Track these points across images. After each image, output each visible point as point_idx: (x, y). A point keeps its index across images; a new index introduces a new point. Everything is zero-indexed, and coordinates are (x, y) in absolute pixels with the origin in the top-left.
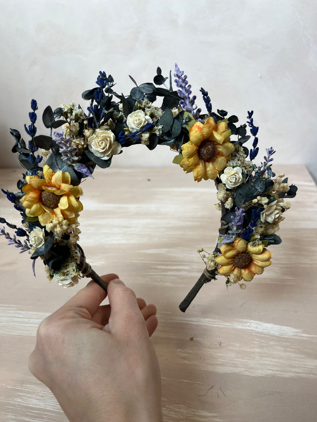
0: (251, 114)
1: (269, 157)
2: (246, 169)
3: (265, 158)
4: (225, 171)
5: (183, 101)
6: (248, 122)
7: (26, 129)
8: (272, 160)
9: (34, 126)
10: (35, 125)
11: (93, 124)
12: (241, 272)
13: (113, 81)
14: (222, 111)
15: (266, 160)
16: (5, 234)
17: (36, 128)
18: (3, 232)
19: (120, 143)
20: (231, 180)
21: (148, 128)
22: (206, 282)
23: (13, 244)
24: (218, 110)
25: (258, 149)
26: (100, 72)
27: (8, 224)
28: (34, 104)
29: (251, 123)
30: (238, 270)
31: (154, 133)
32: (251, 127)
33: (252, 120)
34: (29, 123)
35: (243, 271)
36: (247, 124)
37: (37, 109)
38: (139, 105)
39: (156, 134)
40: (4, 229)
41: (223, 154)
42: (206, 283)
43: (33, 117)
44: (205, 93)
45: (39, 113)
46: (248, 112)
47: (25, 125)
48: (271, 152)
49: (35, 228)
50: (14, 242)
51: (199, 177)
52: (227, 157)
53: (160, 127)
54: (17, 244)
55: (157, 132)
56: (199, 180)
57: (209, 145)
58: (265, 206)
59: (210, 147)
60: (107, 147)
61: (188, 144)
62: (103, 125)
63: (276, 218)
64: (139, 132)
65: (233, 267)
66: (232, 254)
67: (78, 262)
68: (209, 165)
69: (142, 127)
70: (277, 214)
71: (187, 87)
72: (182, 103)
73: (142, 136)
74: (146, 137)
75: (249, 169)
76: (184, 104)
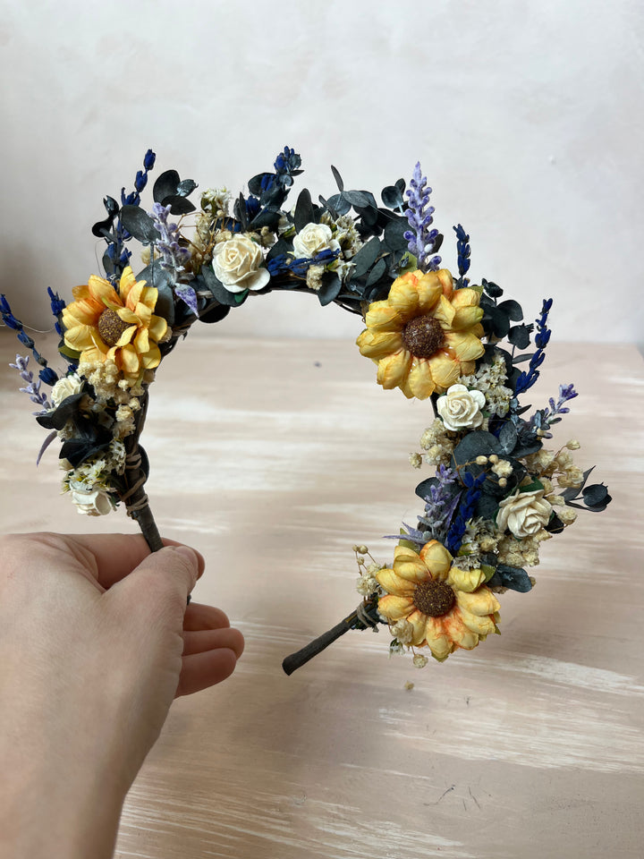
0: (548, 305)
1: (560, 404)
2: (495, 402)
3: (552, 401)
4: (449, 391)
5: (412, 234)
6: (537, 321)
7: (123, 195)
8: (565, 411)
9: (138, 196)
10: (140, 194)
13: (300, 165)
14: (492, 284)
15: (553, 408)
16: (23, 369)
17: (140, 200)
18: (22, 363)
19: (270, 272)
20: (452, 409)
22: (354, 626)
23: (30, 393)
24: (484, 281)
25: (538, 373)
26: (286, 148)
27: (36, 353)
28: (150, 160)
29: (542, 323)
31: (334, 271)
32: (539, 330)
33: (545, 318)
34: (131, 189)
36: (536, 324)
37: (151, 169)
38: (329, 218)
39: (336, 274)
40: (25, 360)
41: (455, 354)
42: (353, 629)
43: (141, 181)
44: (463, 238)
45: (153, 176)
46: (544, 301)
47: (123, 189)
48: (568, 393)
51: (389, 378)
52: (464, 366)
53: (349, 264)
54: (37, 397)
55: (340, 272)
56: (387, 383)
57: (427, 322)
58: (503, 479)
59: (428, 326)
60: (239, 267)
61: (382, 304)
62: (250, 230)
63: (528, 524)
64: (309, 260)
65: (409, 606)
66: (413, 573)
67: (118, 468)
68: (420, 364)
69: (316, 253)
70: (532, 515)
71: (426, 208)
72: (408, 237)
73: (309, 268)
74: (315, 271)
75: (502, 404)
76: (411, 239)
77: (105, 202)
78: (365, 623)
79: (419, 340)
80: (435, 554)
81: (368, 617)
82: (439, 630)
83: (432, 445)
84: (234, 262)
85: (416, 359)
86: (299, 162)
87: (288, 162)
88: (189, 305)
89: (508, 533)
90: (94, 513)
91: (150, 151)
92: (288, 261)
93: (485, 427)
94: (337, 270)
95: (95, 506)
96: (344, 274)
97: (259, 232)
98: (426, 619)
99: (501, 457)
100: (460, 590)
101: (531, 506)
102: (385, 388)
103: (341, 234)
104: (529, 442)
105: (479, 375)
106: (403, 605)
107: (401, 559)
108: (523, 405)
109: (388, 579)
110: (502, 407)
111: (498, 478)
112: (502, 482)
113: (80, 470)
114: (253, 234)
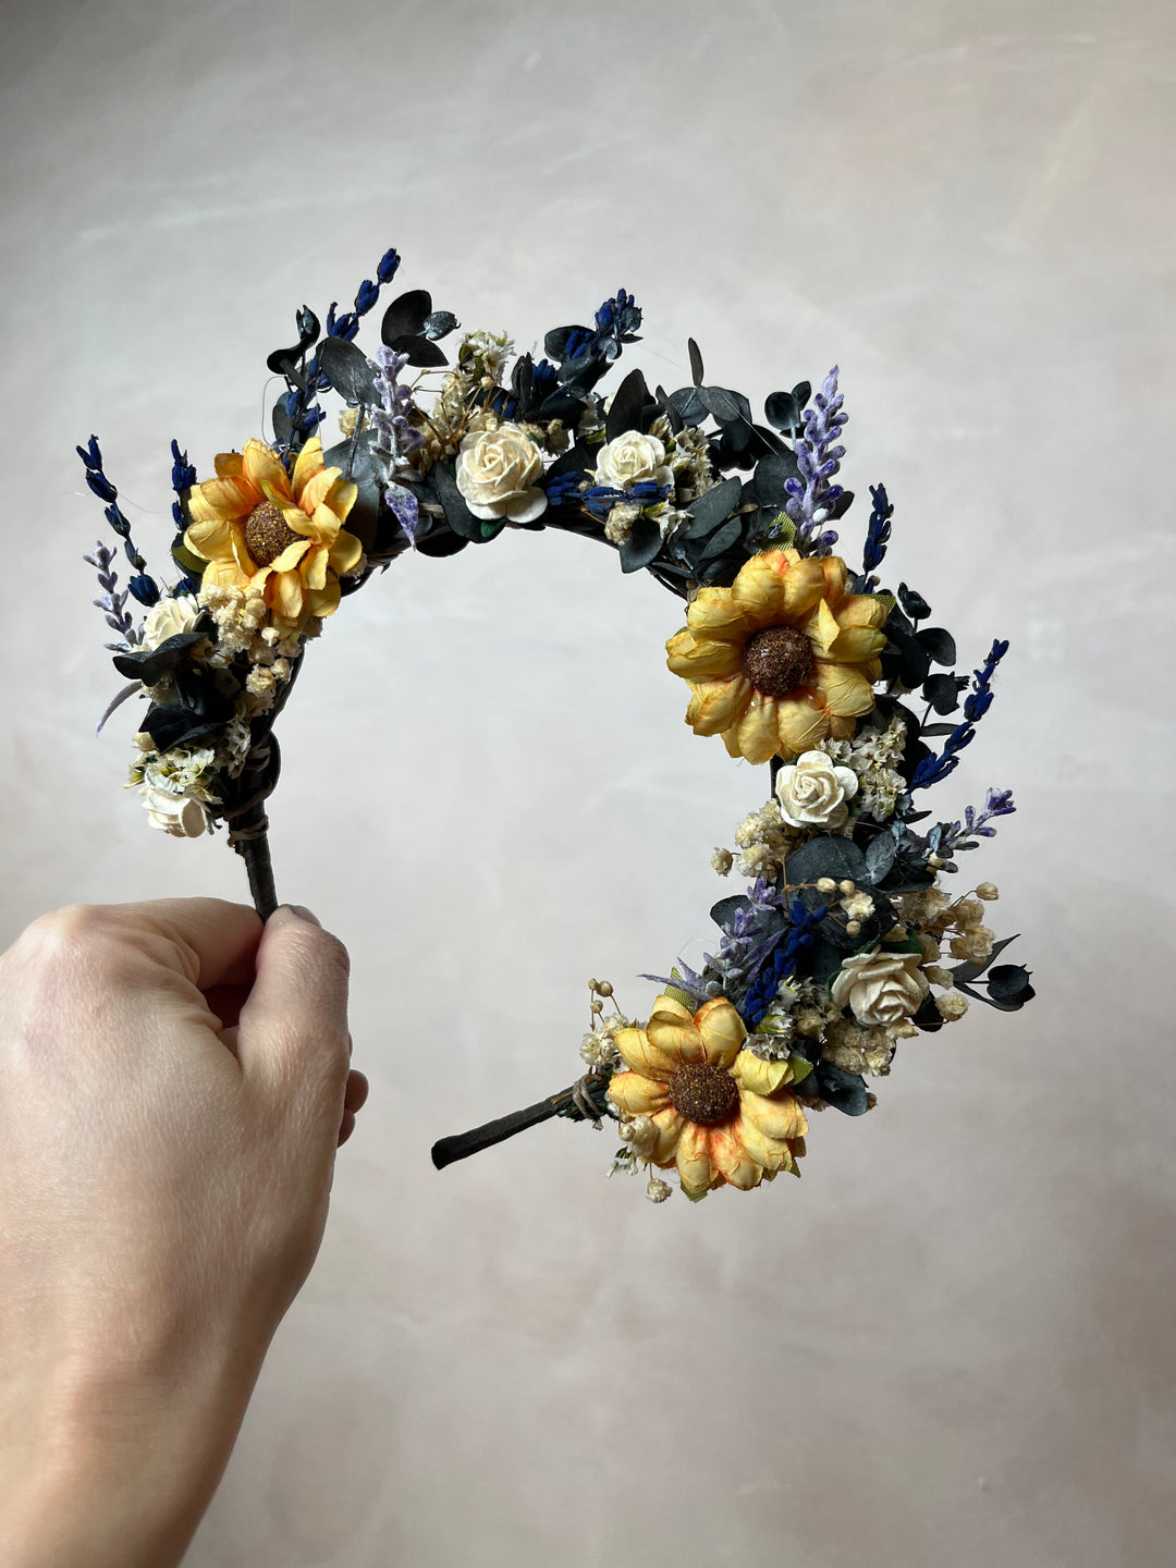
0: (1000, 649)
1: (983, 819)
2: (873, 794)
3: (970, 812)
4: (803, 758)
5: (799, 484)
6: (976, 672)
7: (332, 315)
8: (988, 833)
9: (356, 322)
10: (360, 319)
11: (508, 407)
12: (678, 1134)
13: (638, 327)
14: (915, 596)
15: (970, 823)
16: (105, 567)
17: (358, 329)
18: (105, 557)
19: (549, 498)
20: (798, 789)
21: (647, 492)
22: (563, 1112)
23: (106, 609)
24: (903, 587)
25: (955, 761)
26: (622, 292)
27: (129, 544)
28: (389, 266)
29: (984, 678)
30: (676, 1118)
31: (655, 519)
32: (976, 689)
33: (989, 671)
34: (346, 307)
35: (688, 1133)
36: (974, 678)
37: (388, 281)
38: (666, 428)
39: (657, 526)
40: (111, 553)
41: (826, 701)
42: (561, 1116)
43: (368, 296)
44: (882, 507)
45: (389, 294)
46: (996, 642)
48: (1001, 805)
49: (186, 596)
50: (111, 608)
51: (706, 718)
52: (835, 723)
53: (682, 514)
54: (115, 618)
55: (663, 523)
56: (701, 725)
57: (789, 638)
58: (855, 923)
59: (789, 645)
60: (499, 478)
61: (723, 593)
62: (530, 421)
63: (882, 1006)
64: (617, 492)
65: (660, 1096)
66: (678, 1045)
67: (231, 768)
68: (762, 705)
69: (630, 483)
70: (892, 993)
71: (831, 447)
72: (792, 488)
73: (613, 507)
74: (623, 514)
75: (883, 799)
76: (795, 494)
77: (299, 317)
78: (582, 1109)
79: (769, 666)
80: (717, 1021)
81: (590, 1101)
82: (700, 1145)
83: (753, 841)
84: (491, 470)
85: (758, 695)
86: (637, 322)
87: (620, 316)
88: (403, 525)
89: (848, 1012)
90: (176, 832)
91: (392, 251)
92: (583, 485)
93: (848, 831)
94: (659, 520)
95: (180, 821)
96: (670, 528)
97: (544, 427)
98: (684, 1124)
99: (861, 886)
100: (747, 1088)
101: (893, 977)
102: (696, 732)
103: (681, 459)
104: (913, 873)
105: (858, 743)
106: (649, 1093)
107: (663, 1017)
108: (918, 808)
109: (633, 1045)
110: (882, 805)
111: (847, 920)
112: (853, 927)
113: (170, 758)
114: (535, 429)
